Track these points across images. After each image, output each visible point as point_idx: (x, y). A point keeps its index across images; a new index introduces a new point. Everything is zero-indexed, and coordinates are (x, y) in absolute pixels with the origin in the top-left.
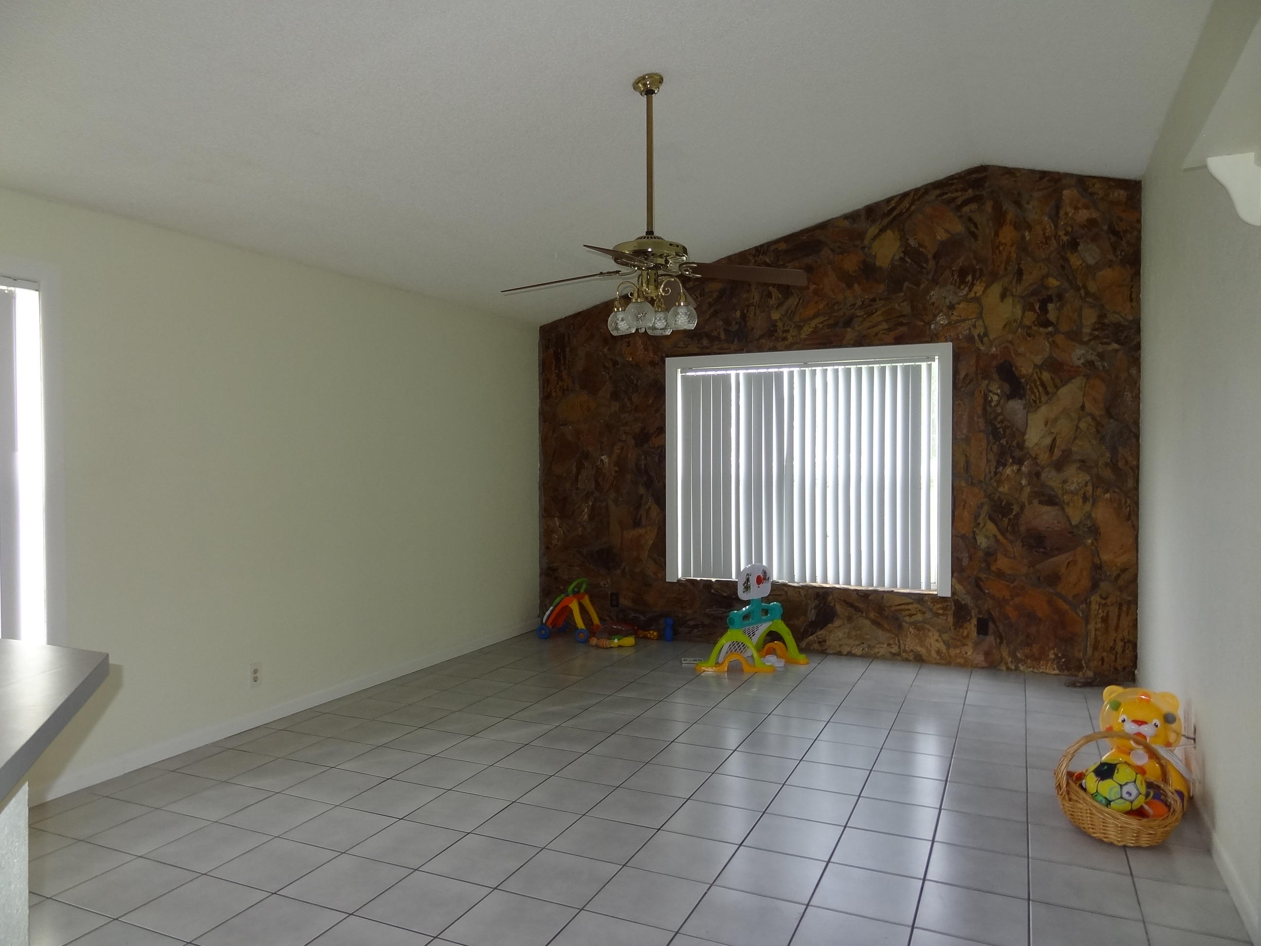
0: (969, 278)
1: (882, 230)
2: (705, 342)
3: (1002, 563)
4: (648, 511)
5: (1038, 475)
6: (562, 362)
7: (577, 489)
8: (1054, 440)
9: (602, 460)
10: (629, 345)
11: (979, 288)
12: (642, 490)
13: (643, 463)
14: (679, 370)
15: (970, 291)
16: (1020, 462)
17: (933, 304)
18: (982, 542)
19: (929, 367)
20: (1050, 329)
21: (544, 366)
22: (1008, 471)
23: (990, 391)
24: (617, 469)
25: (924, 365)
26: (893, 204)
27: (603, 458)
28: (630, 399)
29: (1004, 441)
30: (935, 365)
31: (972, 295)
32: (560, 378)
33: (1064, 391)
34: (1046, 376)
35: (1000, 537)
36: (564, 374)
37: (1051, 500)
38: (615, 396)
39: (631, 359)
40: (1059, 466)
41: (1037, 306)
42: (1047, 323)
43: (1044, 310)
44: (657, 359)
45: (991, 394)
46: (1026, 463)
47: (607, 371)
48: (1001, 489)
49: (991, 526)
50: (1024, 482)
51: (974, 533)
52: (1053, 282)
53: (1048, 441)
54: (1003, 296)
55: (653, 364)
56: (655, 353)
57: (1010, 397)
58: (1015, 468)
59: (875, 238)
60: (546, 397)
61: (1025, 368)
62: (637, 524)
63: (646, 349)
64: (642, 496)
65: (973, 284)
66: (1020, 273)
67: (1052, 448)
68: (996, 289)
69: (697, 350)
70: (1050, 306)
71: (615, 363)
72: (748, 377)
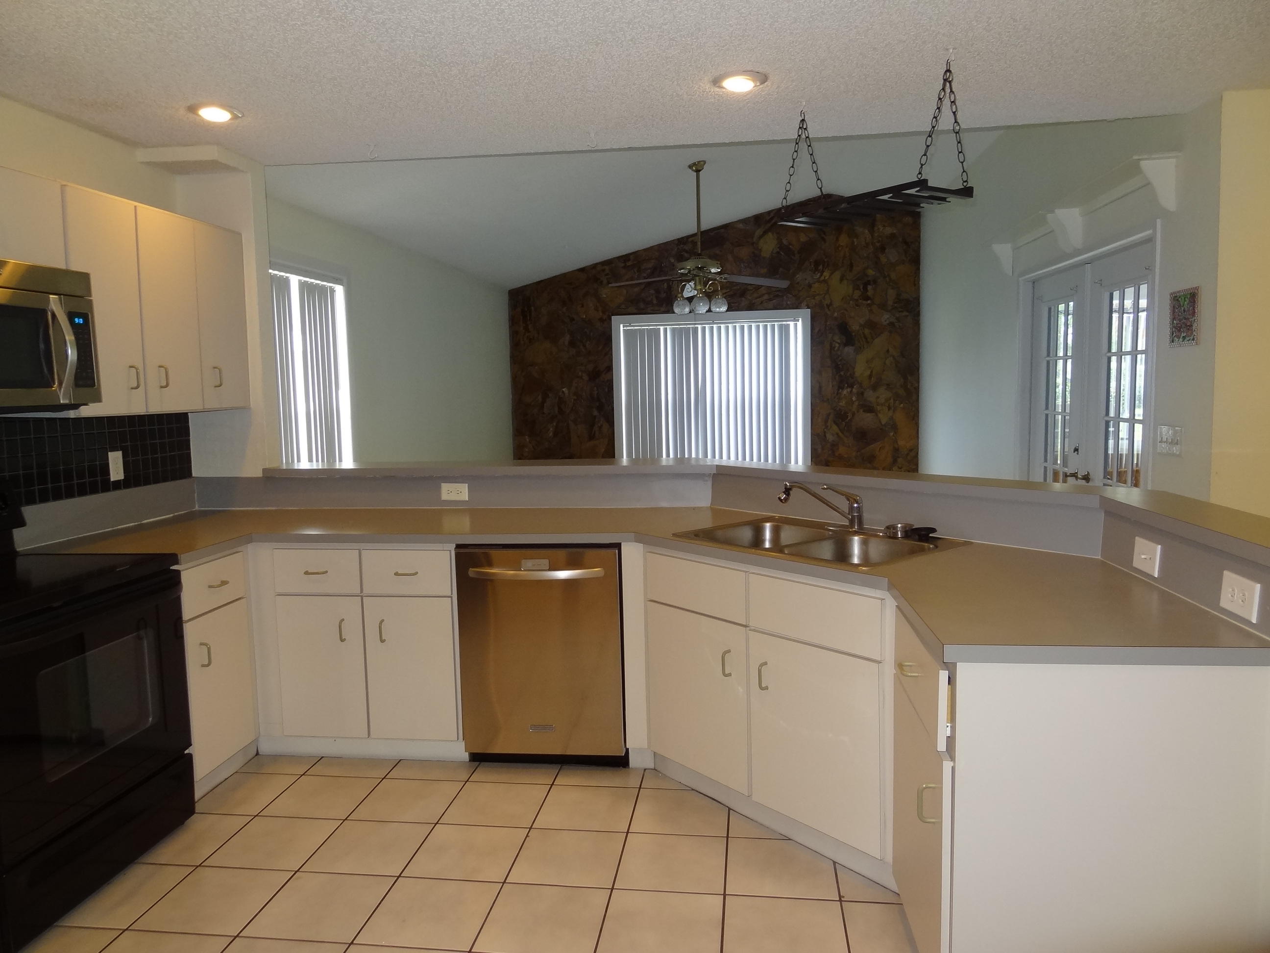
0: (821, 267)
1: (765, 233)
2: (642, 305)
3: (842, 450)
4: (600, 427)
5: (862, 394)
6: (529, 318)
7: (543, 413)
8: (872, 372)
9: (563, 392)
10: (583, 306)
11: (826, 274)
12: (596, 413)
13: (596, 392)
14: (621, 326)
15: (821, 275)
16: (852, 386)
17: (798, 283)
18: (830, 437)
19: (796, 325)
20: (869, 302)
21: (513, 321)
22: (845, 392)
23: (834, 341)
24: (575, 398)
25: (792, 324)
26: (772, 215)
27: (564, 390)
28: (584, 346)
29: (842, 373)
30: (800, 324)
31: (822, 278)
32: (526, 329)
33: (877, 341)
34: (867, 331)
35: (840, 434)
36: (530, 327)
37: (869, 409)
38: (572, 344)
39: (584, 317)
40: (875, 388)
41: (861, 287)
42: (867, 298)
43: (865, 289)
44: (605, 317)
45: (835, 343)
46: (855, 387)
47: (566, 325)
48: (841, 404)
49: (835, 427)
50: (854, 399)
51: (825, 432)
52: (871, 272)
53: (868, 372)
54: (841, 280)
55: (601, 320)
56: (604, 312)
57: (846, 345)
58: (849, 390)
59: (761, 237)
60: (515, 345)
61: (854, 327)
62: (592, 437)
63: (596, 309)
64: (595, 417)
65: (823, 272)
66: (851, 266)
67: (870, 376)
68: (837, 275)
69: (635, 311)
70: (869, 287)
71: (572, 320)
72: (673, 331)
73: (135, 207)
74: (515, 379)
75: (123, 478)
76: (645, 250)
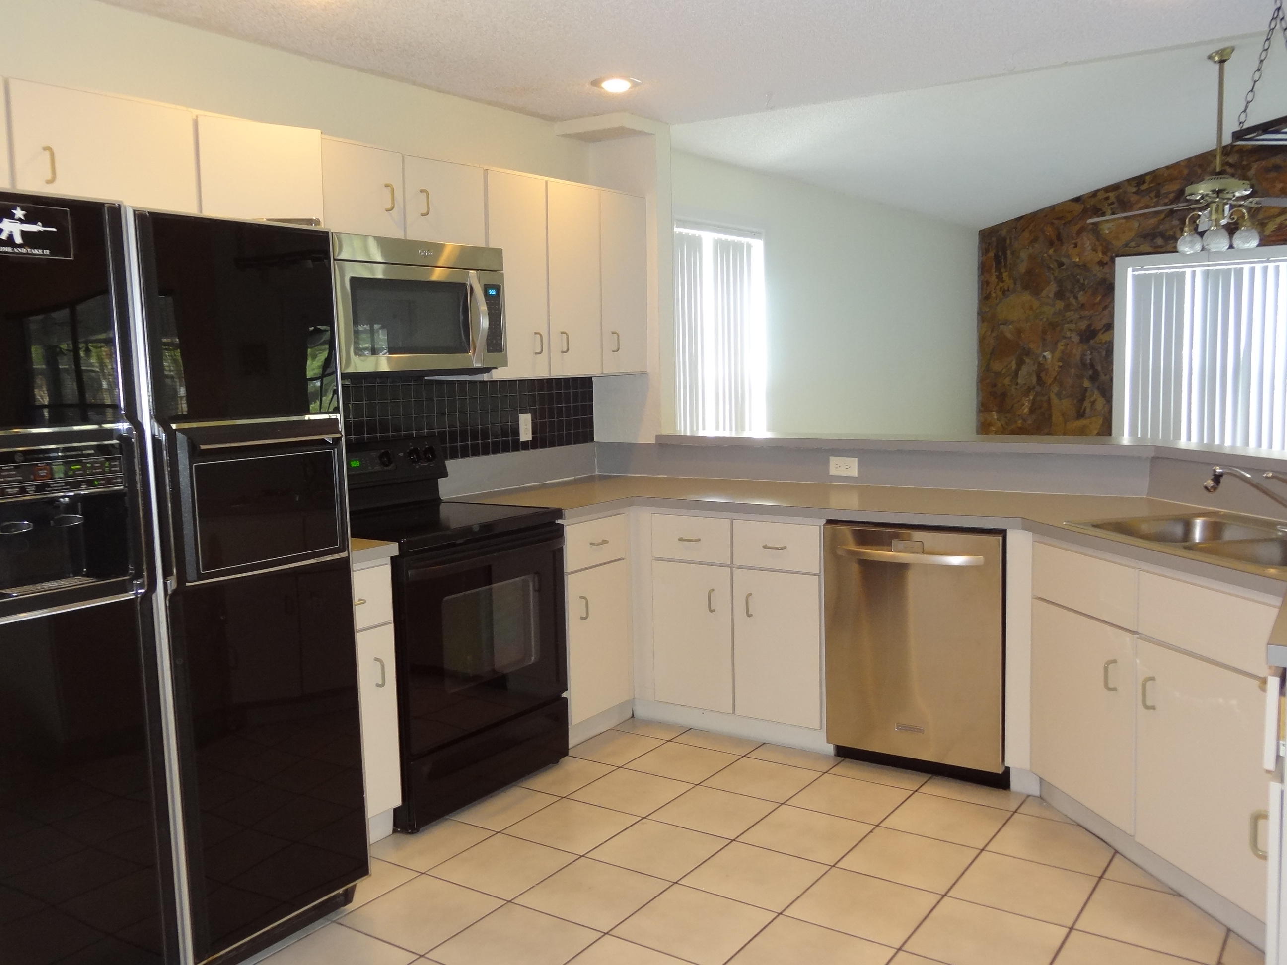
2: (1159, 241)
4: (1093, 403)
6: (1003, 264)
7: (1017, 384)
9: (1044, 357)
10: (1076, 246)
12: (1087, 384)
13: (1088, 358)
21: (983, 268)
24: (1061, 364)
27: (1045, 354)
28: (1076, 298)
32: (1000, 279)
36: (1005, 275)
38: (1060, 295)
39: (1078, 260)
44: (1106, 259)
47: (1052, 271)
55: (1101, 263)
56: (1104, 253)
60: (985, 298)
62: (1081, 415)
63: (1094, 250)
64: (1086, 389)
69: (1150, 249)
71: (1061, 264)
72: (1206, 274)
73: (546, 182)
74: (982, 340)
75: (531, 439)
76: (1168, 168)
